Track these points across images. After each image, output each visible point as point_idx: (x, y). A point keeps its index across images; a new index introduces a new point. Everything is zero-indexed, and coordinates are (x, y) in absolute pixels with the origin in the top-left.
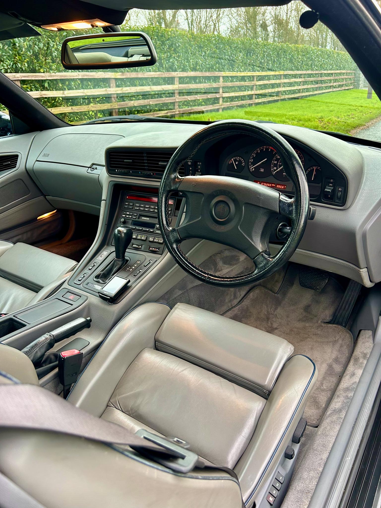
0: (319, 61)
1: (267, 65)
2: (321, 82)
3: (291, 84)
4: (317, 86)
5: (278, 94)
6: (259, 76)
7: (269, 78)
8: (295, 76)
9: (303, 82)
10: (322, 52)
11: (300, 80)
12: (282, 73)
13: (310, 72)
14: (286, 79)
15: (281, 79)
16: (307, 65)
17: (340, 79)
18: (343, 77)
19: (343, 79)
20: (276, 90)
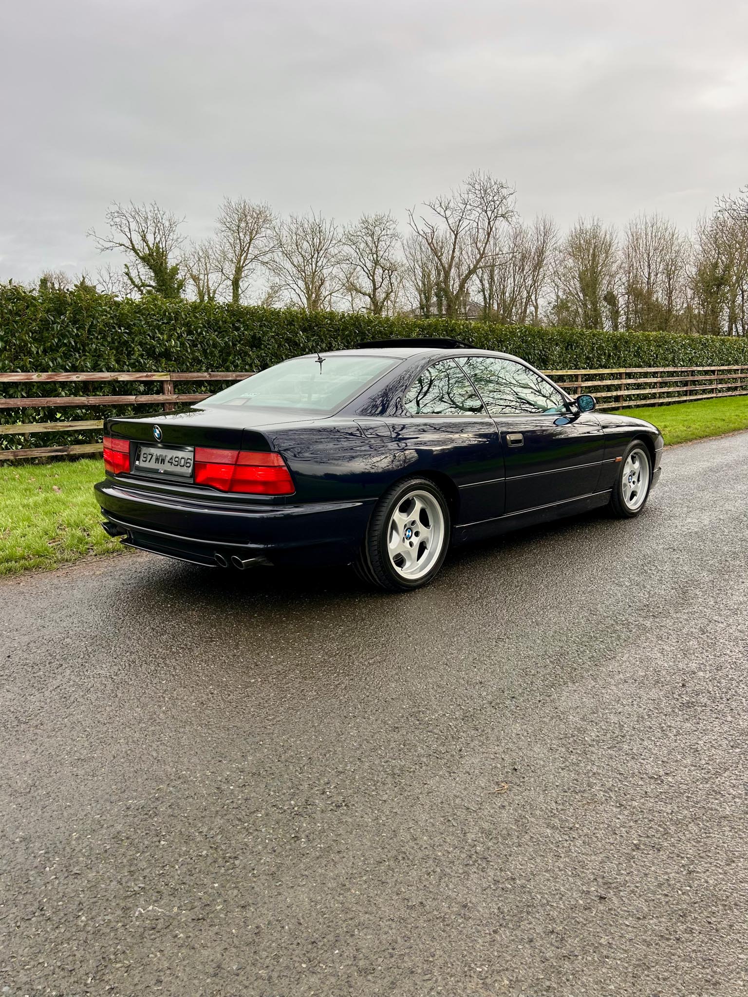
0: (687, 354)
1: (597, 361)
2: (694, 383)
3: (639, 386)
4: (685, 389)
5: (617, 399)
6: (585, 375)
7: (602, 377)
8: (646, 375)
9: (661, 383)
10: (693, 341)
11: (655, 380)
12: (622, 370)
13: (671, 369)
14: (630, 378)
15: (621, 378)
16: (666, 359)
17: (729, 379)
18: (734, 376)
19: (736, 379)
20: (615, 393)
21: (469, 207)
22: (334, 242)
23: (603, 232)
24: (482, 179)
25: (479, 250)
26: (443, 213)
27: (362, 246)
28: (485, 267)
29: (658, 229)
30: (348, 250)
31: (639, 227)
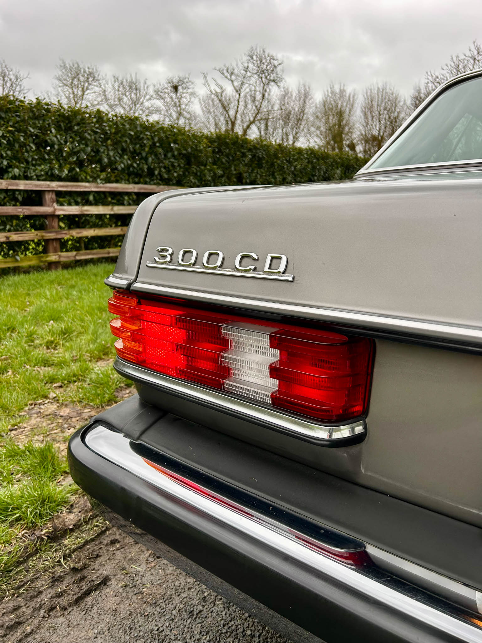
21: (249, 74)
22: (147, 97)
23: (347, 95)
24: (259, 52)
25: (256, 107)
26: (229, 77)
27: (168, 100)
28: (261, 119)
29: (386, 93)
30: (158, 103)
31: (373, 91)
